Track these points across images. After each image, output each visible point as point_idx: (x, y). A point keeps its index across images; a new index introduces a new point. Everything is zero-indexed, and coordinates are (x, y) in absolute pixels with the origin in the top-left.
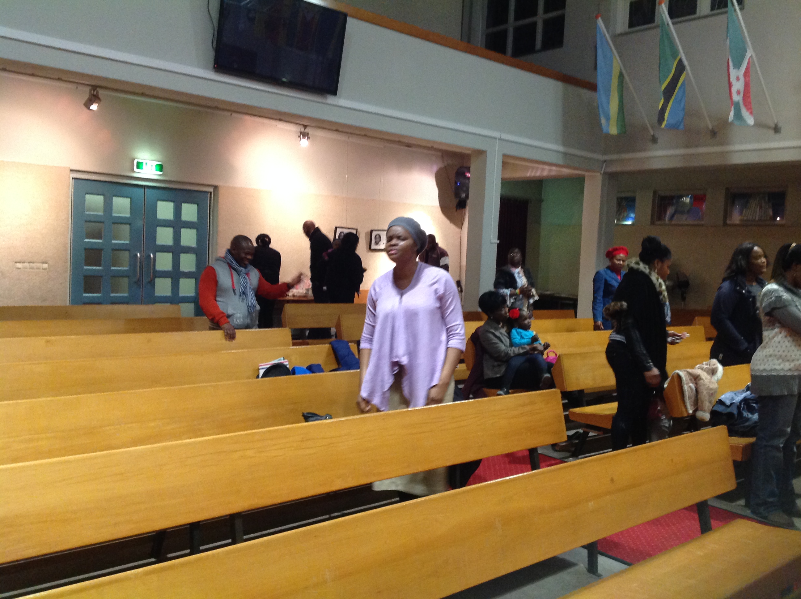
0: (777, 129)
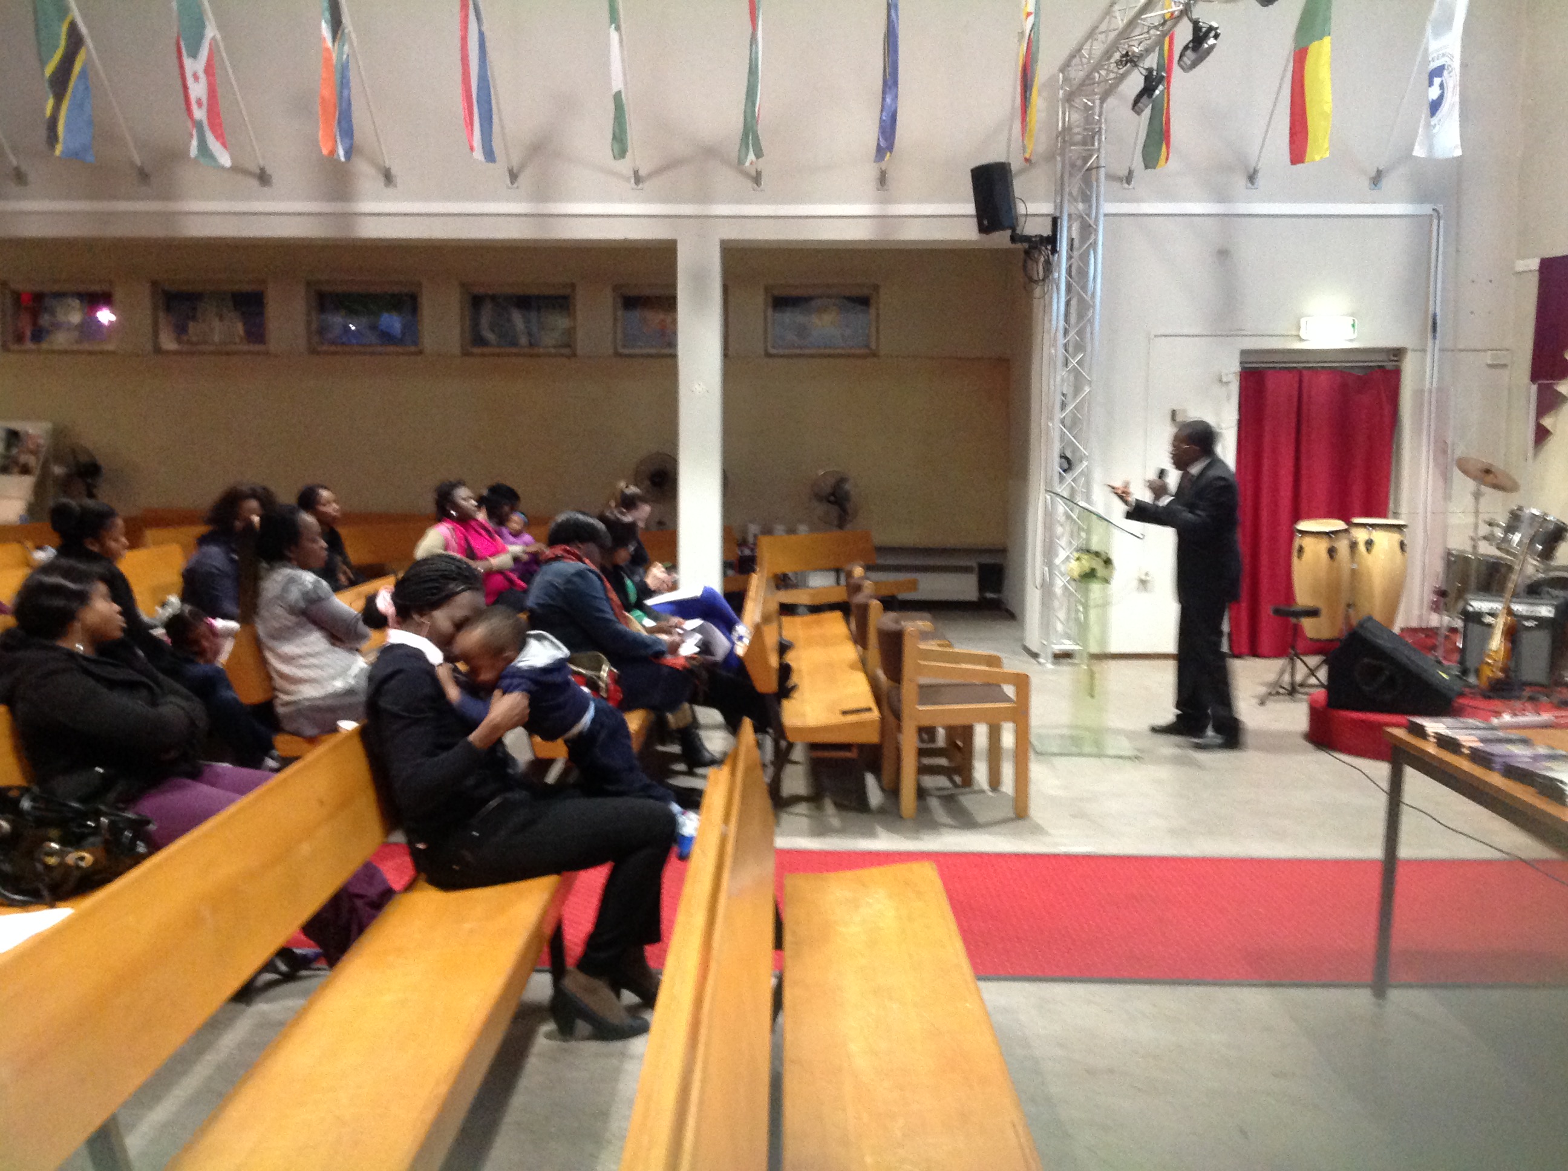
0: (263, 178)
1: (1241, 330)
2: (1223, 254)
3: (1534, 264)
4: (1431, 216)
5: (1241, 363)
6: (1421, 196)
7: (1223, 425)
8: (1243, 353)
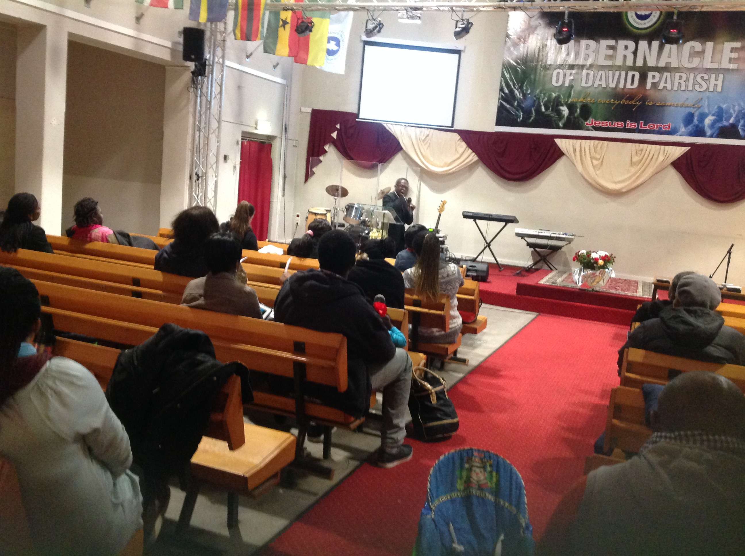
1: (242, 122)
2: (239, 87)
3: (310, 110)
4: (285, 85)
5: (242, 137)
6: (284, 77)
7: (237, 163)
8: (243, 132)
